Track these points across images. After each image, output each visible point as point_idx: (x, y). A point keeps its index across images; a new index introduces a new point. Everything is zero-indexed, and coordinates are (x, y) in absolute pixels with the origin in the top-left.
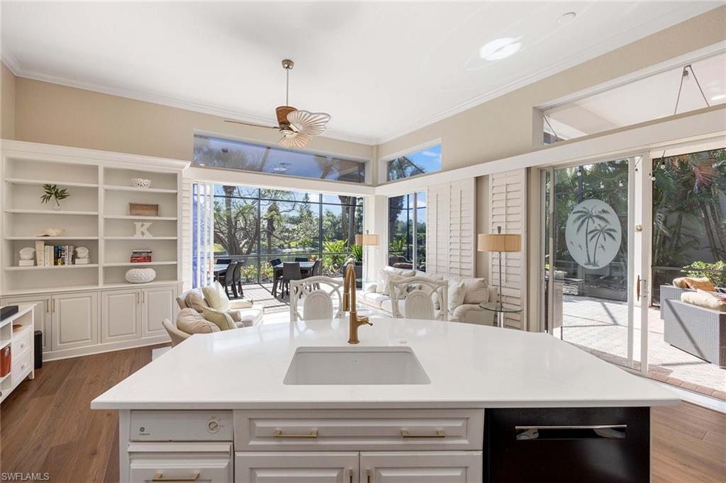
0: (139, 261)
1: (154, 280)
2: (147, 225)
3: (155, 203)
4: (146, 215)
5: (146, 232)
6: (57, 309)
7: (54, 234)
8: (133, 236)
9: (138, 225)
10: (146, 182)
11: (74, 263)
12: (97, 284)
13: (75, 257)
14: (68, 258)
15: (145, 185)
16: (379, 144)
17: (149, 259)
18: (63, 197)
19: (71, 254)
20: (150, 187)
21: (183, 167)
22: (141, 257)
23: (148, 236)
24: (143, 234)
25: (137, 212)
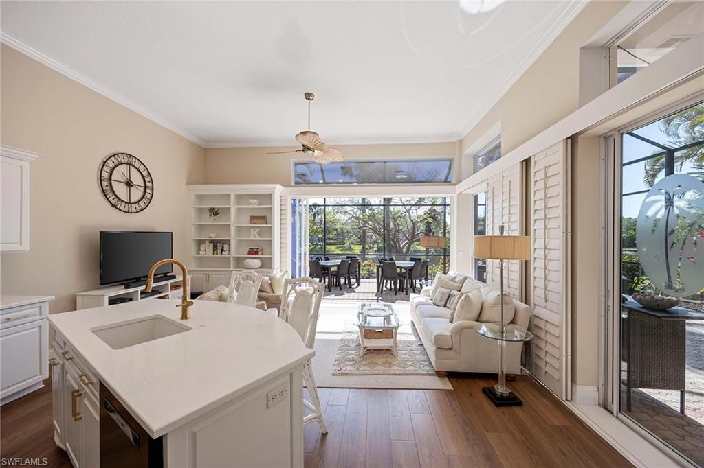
0: (252, 254)
1: (260, 268)
2: (257, 230)
3: (263, 215)
4: (258, 224)
5: (257, 235)
6: (210, 280)
7: (214, 237)
8: (249, 237)
9: (252, 230)
10: (255, 201)
11: (222, 254)
12: (230, 268)
13: (222, 250)
14: (219, 251)
15: (254, 203)
16: (461, 139)
17: (257, 253)
18: (217, 214)
19: (221, 248)
20: (259, 205)
21: (274, 189)
22: (254, 252)
23: (258, 238)
24: (254, 236)
25: (255, 221)
